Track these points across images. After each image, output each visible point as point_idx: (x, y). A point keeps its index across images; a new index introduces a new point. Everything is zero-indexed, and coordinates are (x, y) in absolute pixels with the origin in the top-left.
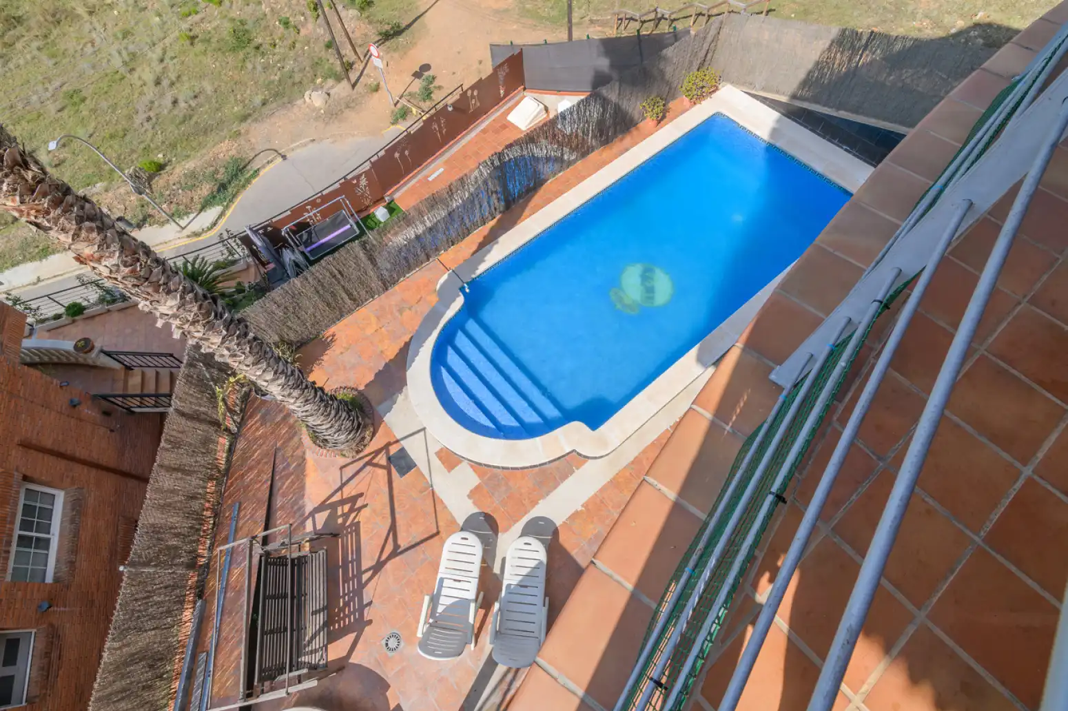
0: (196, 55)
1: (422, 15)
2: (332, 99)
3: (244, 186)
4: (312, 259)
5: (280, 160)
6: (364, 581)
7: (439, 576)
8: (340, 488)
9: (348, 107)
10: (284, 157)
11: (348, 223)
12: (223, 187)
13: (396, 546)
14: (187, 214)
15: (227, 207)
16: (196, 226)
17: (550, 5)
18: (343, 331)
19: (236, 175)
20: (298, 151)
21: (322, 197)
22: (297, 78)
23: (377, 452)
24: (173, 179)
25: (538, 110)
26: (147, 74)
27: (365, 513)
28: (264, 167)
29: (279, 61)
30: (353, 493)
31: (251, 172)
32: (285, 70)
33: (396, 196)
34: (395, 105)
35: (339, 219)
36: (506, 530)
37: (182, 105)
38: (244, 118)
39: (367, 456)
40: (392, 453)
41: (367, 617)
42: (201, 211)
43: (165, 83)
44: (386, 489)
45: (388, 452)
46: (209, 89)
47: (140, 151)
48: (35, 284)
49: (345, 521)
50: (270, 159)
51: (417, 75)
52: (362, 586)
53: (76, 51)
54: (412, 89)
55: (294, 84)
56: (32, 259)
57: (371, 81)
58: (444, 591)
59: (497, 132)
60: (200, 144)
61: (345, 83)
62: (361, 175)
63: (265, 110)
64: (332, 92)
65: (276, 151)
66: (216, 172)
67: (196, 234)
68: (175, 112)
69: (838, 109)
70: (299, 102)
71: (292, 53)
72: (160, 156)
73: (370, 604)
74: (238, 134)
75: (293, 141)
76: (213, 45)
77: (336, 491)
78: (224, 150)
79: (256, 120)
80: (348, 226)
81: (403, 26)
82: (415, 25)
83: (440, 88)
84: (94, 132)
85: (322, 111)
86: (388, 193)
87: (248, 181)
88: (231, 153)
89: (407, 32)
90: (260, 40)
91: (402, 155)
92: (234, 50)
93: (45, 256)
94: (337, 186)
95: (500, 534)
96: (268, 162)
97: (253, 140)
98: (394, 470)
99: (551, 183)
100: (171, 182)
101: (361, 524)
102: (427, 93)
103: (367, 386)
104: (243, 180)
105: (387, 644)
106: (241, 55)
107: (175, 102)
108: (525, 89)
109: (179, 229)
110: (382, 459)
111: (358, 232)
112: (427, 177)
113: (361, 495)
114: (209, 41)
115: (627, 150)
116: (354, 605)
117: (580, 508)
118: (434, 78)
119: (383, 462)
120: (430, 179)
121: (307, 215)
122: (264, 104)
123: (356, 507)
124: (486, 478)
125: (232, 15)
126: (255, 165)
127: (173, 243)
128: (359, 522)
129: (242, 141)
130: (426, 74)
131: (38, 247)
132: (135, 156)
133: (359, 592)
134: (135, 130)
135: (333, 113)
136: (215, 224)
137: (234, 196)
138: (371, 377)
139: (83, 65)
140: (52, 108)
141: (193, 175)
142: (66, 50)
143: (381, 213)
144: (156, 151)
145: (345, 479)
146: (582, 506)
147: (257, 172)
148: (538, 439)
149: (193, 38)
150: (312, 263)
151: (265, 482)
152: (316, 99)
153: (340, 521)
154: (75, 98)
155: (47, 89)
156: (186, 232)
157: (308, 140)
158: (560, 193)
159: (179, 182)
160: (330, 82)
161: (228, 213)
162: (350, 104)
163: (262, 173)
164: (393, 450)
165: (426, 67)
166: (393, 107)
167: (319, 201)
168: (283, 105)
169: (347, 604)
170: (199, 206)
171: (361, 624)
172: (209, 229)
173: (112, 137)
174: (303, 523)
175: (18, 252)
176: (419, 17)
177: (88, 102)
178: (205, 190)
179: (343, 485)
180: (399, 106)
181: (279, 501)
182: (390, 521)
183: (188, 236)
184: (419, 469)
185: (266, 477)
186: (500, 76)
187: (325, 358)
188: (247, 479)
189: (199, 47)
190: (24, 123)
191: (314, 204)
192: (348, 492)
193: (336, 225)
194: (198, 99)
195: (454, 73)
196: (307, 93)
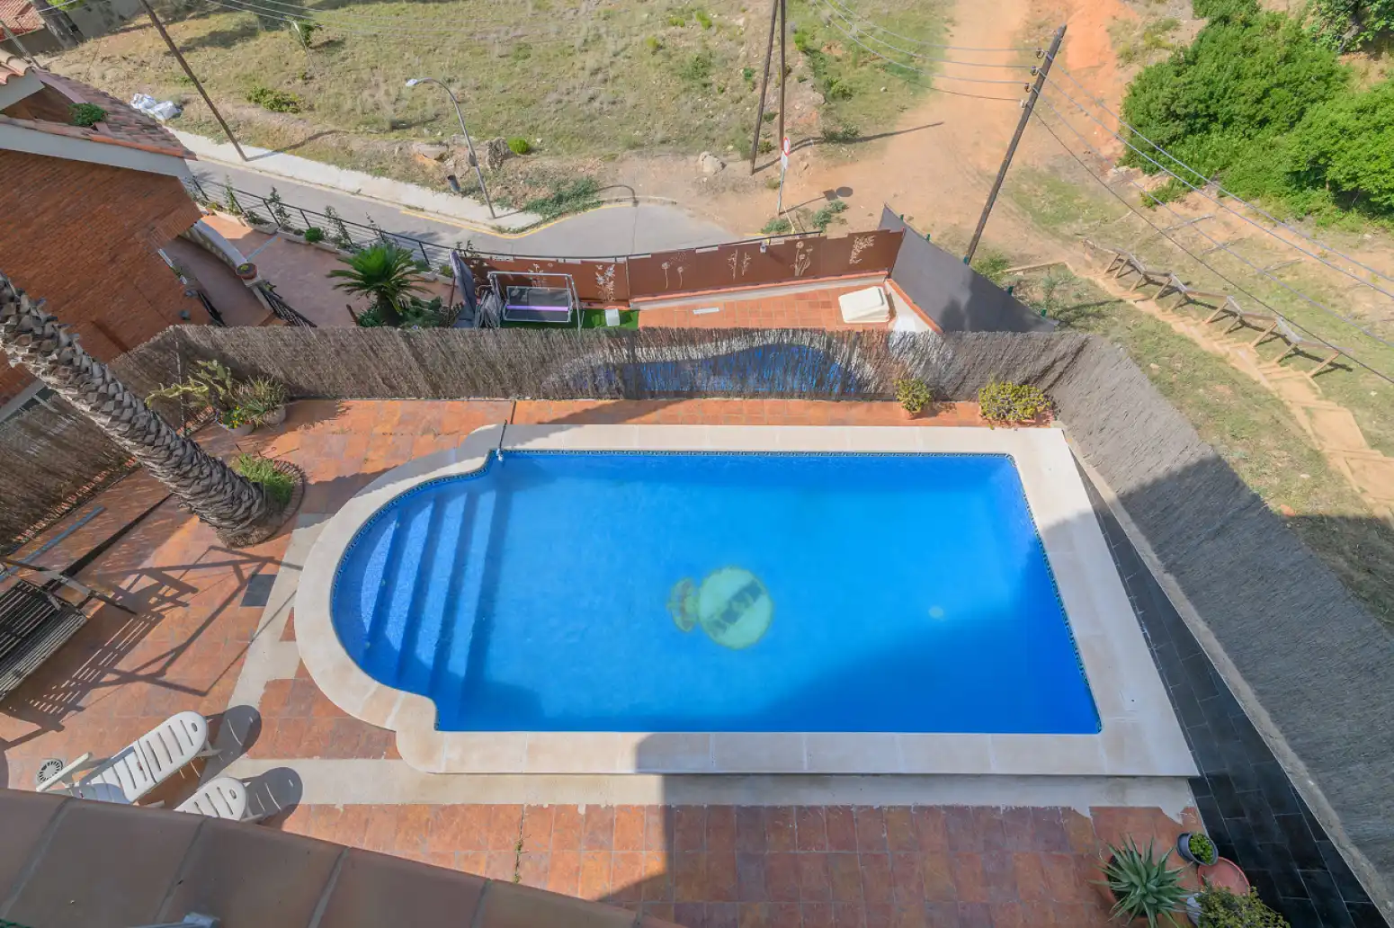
0: (649, 64)
1: (892, 134)
2: (723, 172)
3: (577, 210)
4: (505, 319)
5: (630, 204)
6: (103, 680)
7: (135, 744)
8: (187, 568)
9: (734, 189)
10: (636, 202)
11: (567, 305)
12: (560, 199)
13: (162, 672)
14: (510, 206)
15: (546, 221)
16: (504, 223)
17: (1052, 199)
18: (360, 410)
19: (579, 195)
20: (652, 205)
21: (556, 263)
22: (715, 134)
23: (253, 559)
24: (525, 167)
25: (877, 310)
26: (591, 61)
27: (178, 612)
28: (609, 202)
29: (713, 109)
30: (191, 583)
31: (595, 201)
32: (713, 120)
33: (644, 308)
34: (780, 214)
35: (560, 297)
36: (255, 757)
37: (596, 104)
38: (633, 146)
39: (241, 554)
40: (262, 572)
41: (64, 721)
42: (523, 210)
43: (600, 76)
44: (217, 605)
45: (260, 568)
46: (630, 101)
47: (527, 126)
48: (353, 194)
49: (157, 604)
50: (621, 197)
51: (829, 195)
52: (96, 684)
53: (558, 12)
54: (810, 207)
55: (707, 138)
56: (369, 171)
57: (777, 176)
58: (119, 766)
59: (814, 305)
60: (579, 148)
61: (748, 163)
62: (610, 264)
63: (656, 150)
64: (729, 165)
65: (634, 193)
66: (565, 182)
67: (500, 230)
68: (585, 108)
69: (1169, 569)
70: (691, 158)
71: (731, 108)
72: (539, 140)
73: (81, 709)
74: (613, 157)
75: (656, 193)
76: (671, 63)
77: (183, 567)
78: (586, 165)
79: (639, 154)
80: (566, 309)
81: (860, 135)
82: (873, 141)
83: (843, 221)
84: (509, 90)
85: (705, 179)
86: (636, 300)
87: (585, 207)
88: (591, 172)
89: (859, 144)
90: (712, 79)
91: (673, 269)
92: (683, 77)
93: (380, 175)
94: (578, 261)
95: (245, 755)
96: (617, 200)
97: (620, 171)
98: (244, 591)
99: (716, 402)
100: (520, 169)
101: (164, 621)
102: (826, 219)
103: (318, 483)
104: (581, 203)
105: (44, 768)
106: (687, 83)
107: (592, 99)
108: (889, 276)
109: (490, 215)
110: (248, 570)
111: (569, 320)
112: (695, 307)
113: (194, 590)
114: (669, 56)
115: (844, 423)
116: (69, 698)
117: (339, 807)
118: (844, 208)
119: (246, 574)
120: (695, 312)
121: (532, 273)
122: (663, 142)
123: (179, 599)
124: (301, 680)
125: (709, 43)
126: (603, 196)
127: (476, 226)
128: (163, 617)
129: (610, 165)
130: (841, 199)
131: (381, 163)
132: (520, 129)
133: (86, 687)
134: (541, 106)
135: (713, 188)
136: (523, 230)
137: (561, 214)
138: (330, 478)
139: (552, 27)
140: (498, 50)
141: (543, 174)
142: (551, 7)
143: (612, 316)
144: (539, 134)
145: (202, 561)
146: (345, 806)
147: (600, 203)
148: (376, 684)
149: (659, 47)
150: (504, 324)
151: (143, 506)
152: (707, 164)
153: (153, 600)
154: (523, 51)
155: (507, 33)
156: (495, 223)
157: (670, 200)
158: (715, 421)
159: (527, 174)
160: (738, 155)
161: (543, 227)
162: (737, 188)
163: (604, 207)
164: (268, 569)
165: (846, 192)
166: (777, 214)
167: (551, 265)
168: (675, 153)
169: (66, 690)
170: (524, 205)
171: (51, 723)
172: (516, 232)
173: (518, 101)
174: (126, 575)
175: (364, 159)
176: (886, 135)
177: (528, 61)
178: (543, 193)
179: (195, 566)
180: (783, 217)
181: (134, 536)
182: (184, 641)
183: (493, 228)
184: (263, 610)
185: (151, 502)
186: (856, 247)
187: (318, 425)
188: (139, 490)
189: (659, 58)
190: (467, 54)
191: (543, 265)
192: (190, 578)
193: (554, 299)
194: (614, 107)
195: (871, 215)
196: (705, 153)
